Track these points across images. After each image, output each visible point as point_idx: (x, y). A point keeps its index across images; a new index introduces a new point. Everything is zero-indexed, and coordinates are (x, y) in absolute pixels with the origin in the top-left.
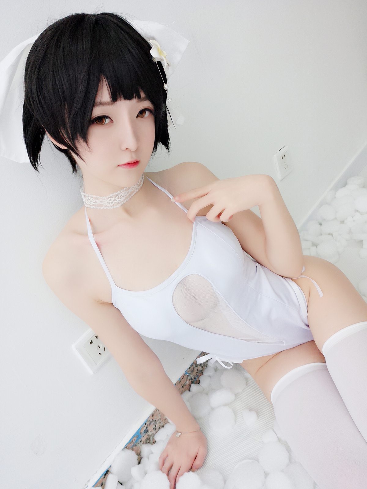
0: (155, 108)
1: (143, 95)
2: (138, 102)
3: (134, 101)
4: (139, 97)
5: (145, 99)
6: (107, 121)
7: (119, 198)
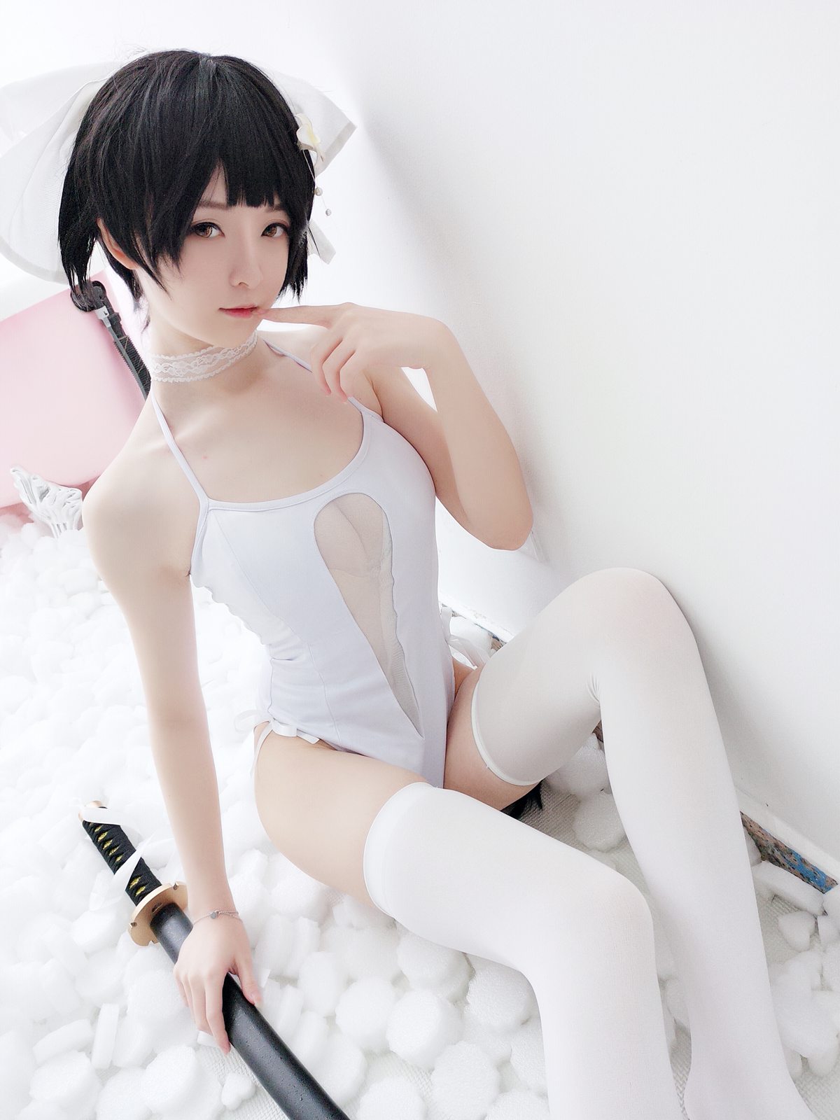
0: (292, 223)
1: (277, 201)
2: (268, 211)
3: (263, 209)
4: (271, 203)
5: (279, 208)
6: (215, 232)
7: (196, 365)
